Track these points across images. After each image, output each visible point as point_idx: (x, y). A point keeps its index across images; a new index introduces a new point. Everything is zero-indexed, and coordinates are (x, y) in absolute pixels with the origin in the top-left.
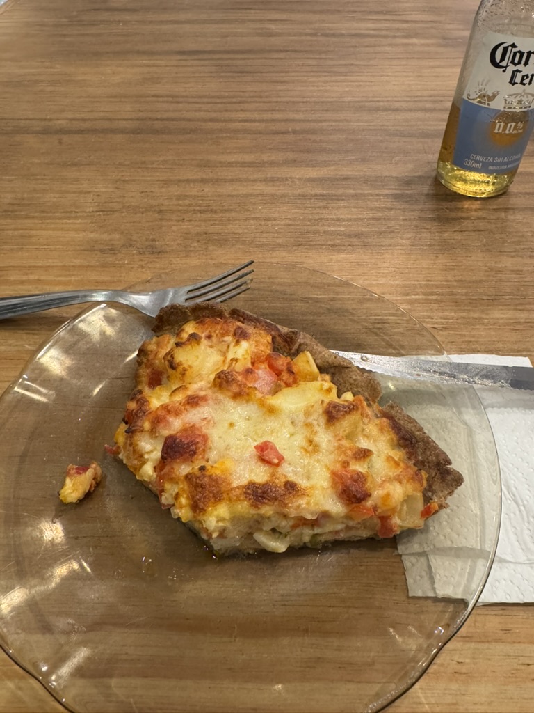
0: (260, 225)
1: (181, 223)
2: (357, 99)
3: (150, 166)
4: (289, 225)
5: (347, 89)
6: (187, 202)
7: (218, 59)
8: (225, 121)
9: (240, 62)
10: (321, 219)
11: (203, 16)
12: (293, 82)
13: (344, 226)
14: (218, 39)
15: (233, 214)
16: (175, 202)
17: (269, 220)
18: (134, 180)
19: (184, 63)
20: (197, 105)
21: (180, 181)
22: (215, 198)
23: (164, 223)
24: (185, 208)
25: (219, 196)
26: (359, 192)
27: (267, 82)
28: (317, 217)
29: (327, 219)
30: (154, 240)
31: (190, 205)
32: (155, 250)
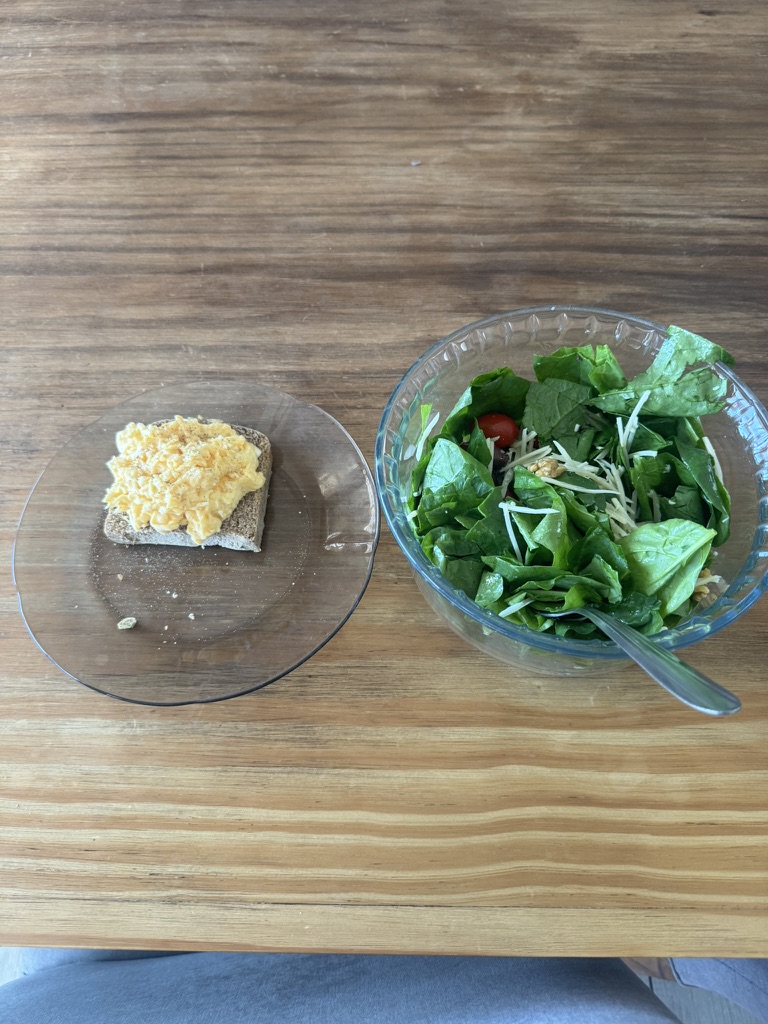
1: (59, 412)
2: (294, 210)
3: (38, 327)
5: (287, 190)
6: (68, 381)
7: (143, 131)
8: (130, 250)
9: (169, 137)
11: (140, 36)
12: (226, 176)
14: (151, 88)
16: (57, 382)
18: (17, 350)
19: (99, 137)
20: (103, 223)
21: (66, 350)
22: (99, 376)
23: (43, 412)
24: (67, 390)
25: (104, 373)
26: (254, 368)
27: (194, 177)
30: (29, 435)
31: (70, 387)
32: (29, 448)
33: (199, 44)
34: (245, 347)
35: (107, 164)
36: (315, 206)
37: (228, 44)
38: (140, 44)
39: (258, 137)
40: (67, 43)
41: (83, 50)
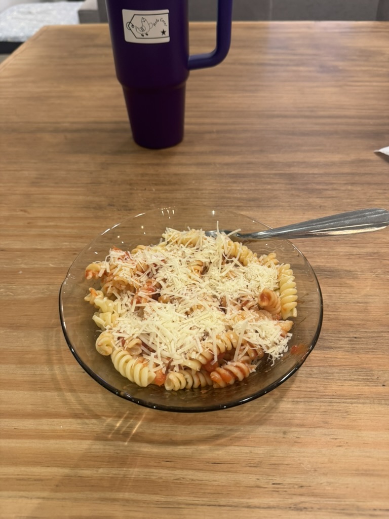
0: (193, 193)
1: (144, 191)
13: (246, 194)
15: (176, 186)
16: (140, 178)
18: (113, 164)
22: (165, 176)
23: (133, 191)
24: (146, 182)
25: (168, 174)
26: (258, 172)
31: (149, 180)
32: (128, 208)
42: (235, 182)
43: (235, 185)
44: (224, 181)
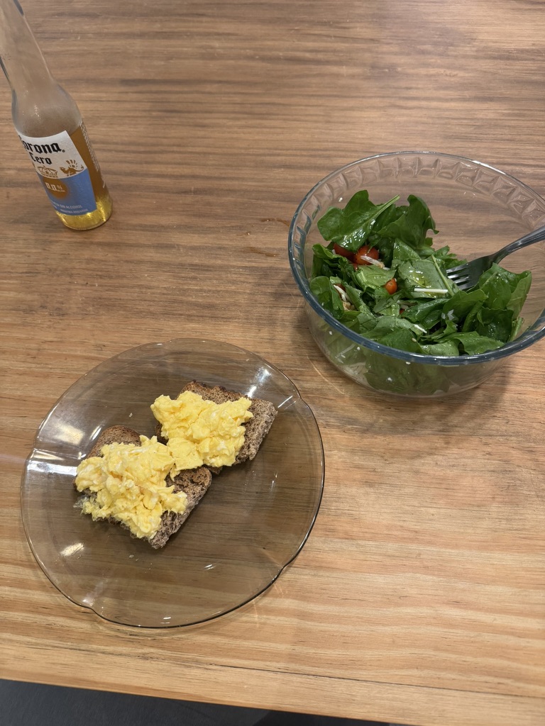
0: (142, 293)
1: (84, 287)
2: (261, 151)
4: (164, 294)
5: (257, 137)
6: (92, 266)
7: (156, 92)
8: (141, 175)
9: (174, 97)
10: (188, 289)
11: (157, 27)
12: (213, 126)
13: (203, 297)
14: (162, 63)
15: (125, 281)
16: (84, 266)
17: (149, 288)
19: (124, 96)
20: (123, 155)
21: (91, 244)
22: (114, 264)
23: (72, 287)
24: (91, 272)
26: (226, 263)
28: (186, 287)
29: (193, 290)
30: (62, 303)
31: (94, 270)
32: (61, 312)
33: (199, 34)
34: (220, 248)
35: (129, 114)
36: (276, 149)
37: (218, 34)
38: (157, 32)
39: (238, 99)
40: (106, 31)
41: (117, 35)
42: (195, 278)
43: (194, 282)
44: (183, 275)
